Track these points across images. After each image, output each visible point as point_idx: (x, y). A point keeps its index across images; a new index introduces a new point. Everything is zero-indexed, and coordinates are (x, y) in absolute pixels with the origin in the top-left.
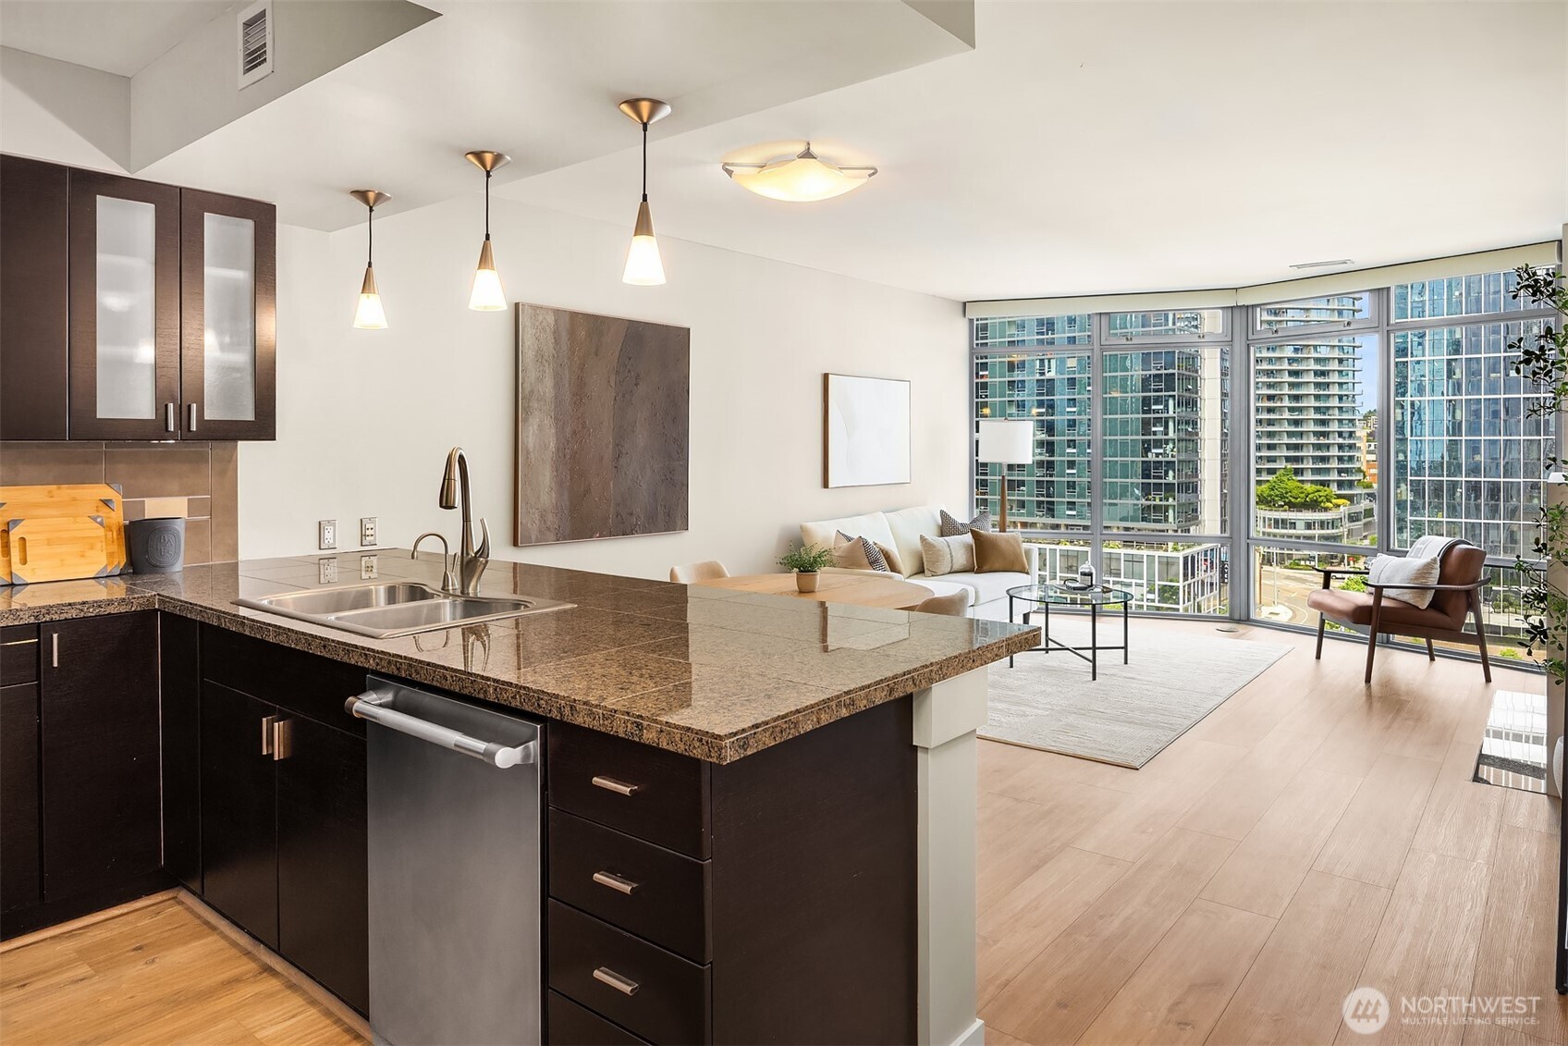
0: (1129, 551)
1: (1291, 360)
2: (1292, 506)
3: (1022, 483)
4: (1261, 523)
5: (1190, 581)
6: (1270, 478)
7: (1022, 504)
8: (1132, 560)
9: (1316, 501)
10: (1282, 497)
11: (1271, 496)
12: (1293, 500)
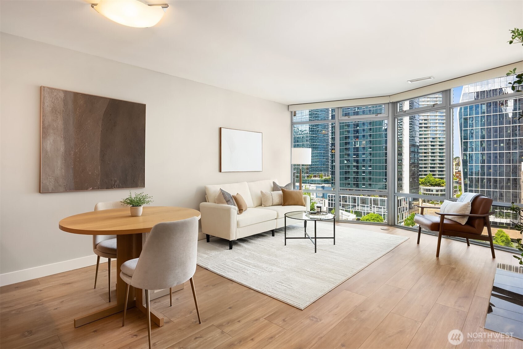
0: (381, 198)
1: (431, 142)
2: (432, 185)
3: (349, 178)
4: (422, 190)
5: (400, 207)
6: (425, 177)
7: (349, 184)
8: (381, 201)
9: (439, 184)
10: (429, 182)
11: (425, 182)
12: (432, 183)
